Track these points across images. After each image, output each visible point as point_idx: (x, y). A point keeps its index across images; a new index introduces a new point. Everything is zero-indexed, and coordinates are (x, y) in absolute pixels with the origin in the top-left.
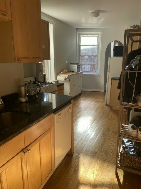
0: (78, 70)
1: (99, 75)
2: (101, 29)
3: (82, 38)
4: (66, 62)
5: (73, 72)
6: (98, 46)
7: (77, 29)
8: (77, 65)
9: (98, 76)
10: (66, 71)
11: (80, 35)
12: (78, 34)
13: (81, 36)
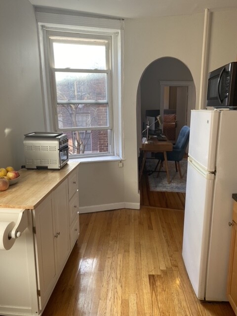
0: (61, 161)
1: (121, 161)
2: (119, 19)
3: (56, 46)
4: (7, 131)
5: (43, 169)
6: (109, 73)
7: (37, 9)
8: (55, 144)
9: (121, 165)
10: (11, 175)
11: (48, 33)
12: (43, 30)
13: (52, 38)
